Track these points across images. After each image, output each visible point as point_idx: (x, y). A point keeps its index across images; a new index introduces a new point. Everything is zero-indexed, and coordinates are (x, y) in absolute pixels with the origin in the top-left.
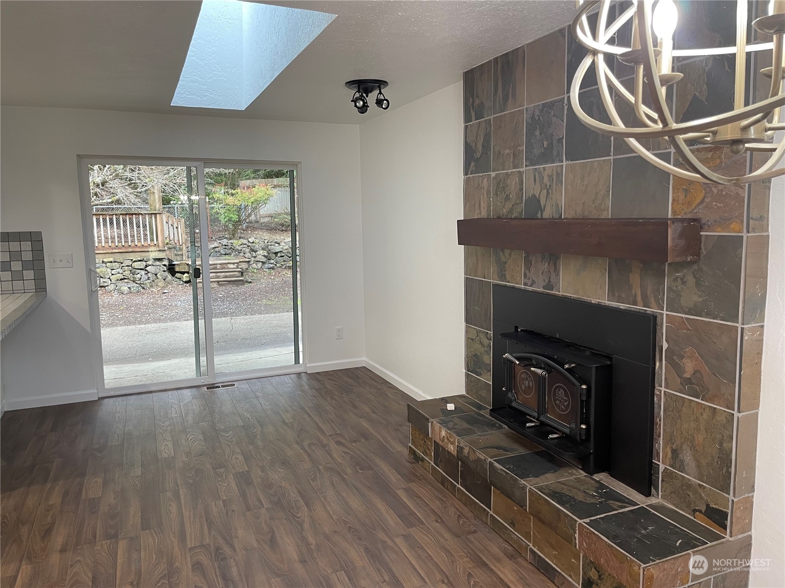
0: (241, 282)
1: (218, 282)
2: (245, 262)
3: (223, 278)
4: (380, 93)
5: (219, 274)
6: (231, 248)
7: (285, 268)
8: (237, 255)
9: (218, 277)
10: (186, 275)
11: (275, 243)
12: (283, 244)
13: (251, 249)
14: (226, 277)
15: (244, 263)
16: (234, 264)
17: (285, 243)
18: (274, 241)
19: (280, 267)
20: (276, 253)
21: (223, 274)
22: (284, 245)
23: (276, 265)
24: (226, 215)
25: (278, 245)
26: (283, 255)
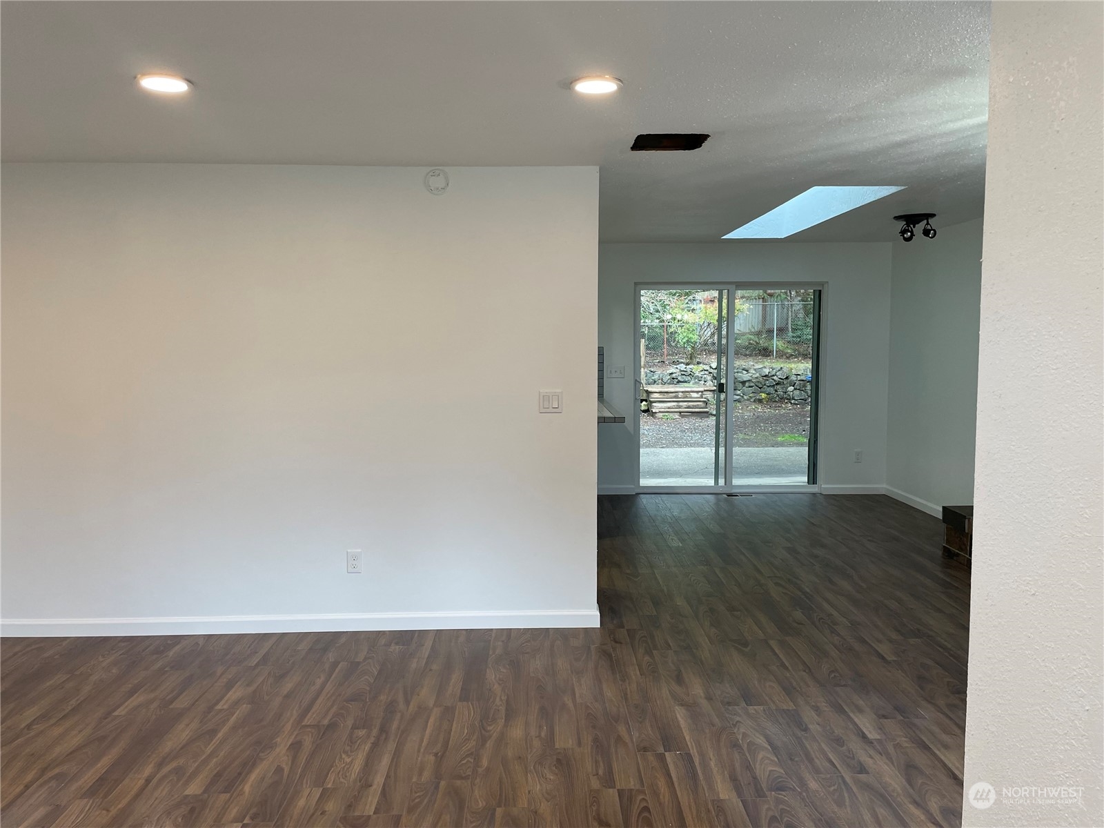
0: (706, 414)
1: (680, 413)
2: (711, 391)
3: (686, 408)
4: (928, 224)
5: (681, 404)
6: (690, 374)
7: (754, 401)
8: (696, 382)
9: (680, 407)
10: (644, 403)
11: (743, 370)
12: (752, 371)
13: (713, 376)
14: (689, 407)
15: (709, 393)
16: (697, 392)
17: (755, 370)
18: (741, 368)
19: (748, 400)
20: (744, 383)
21: (686, 403)
22: (754, 372)
23: (743, 397)
24: (685, 334)
25: (746, 372)
26: (752, 384)
